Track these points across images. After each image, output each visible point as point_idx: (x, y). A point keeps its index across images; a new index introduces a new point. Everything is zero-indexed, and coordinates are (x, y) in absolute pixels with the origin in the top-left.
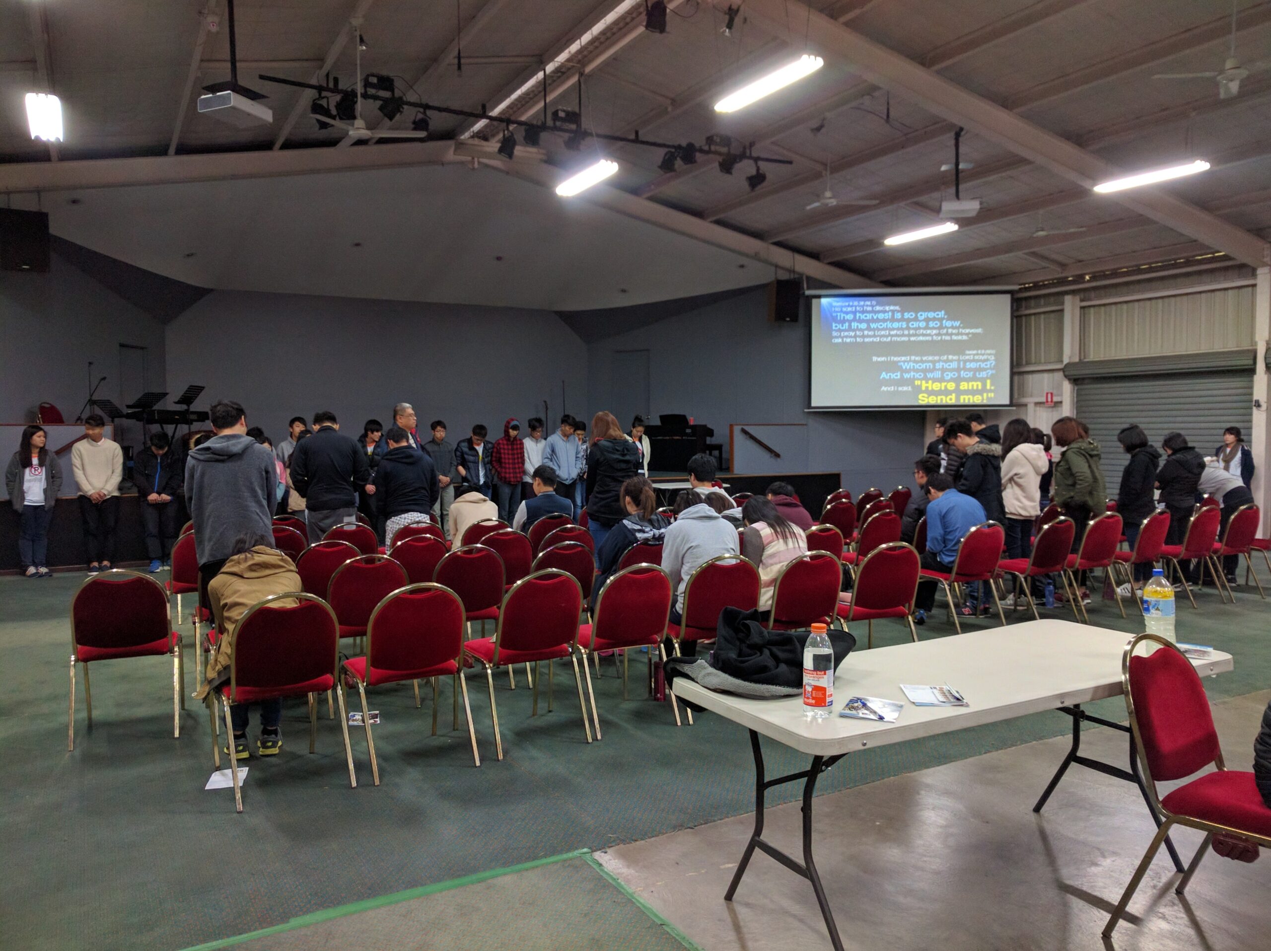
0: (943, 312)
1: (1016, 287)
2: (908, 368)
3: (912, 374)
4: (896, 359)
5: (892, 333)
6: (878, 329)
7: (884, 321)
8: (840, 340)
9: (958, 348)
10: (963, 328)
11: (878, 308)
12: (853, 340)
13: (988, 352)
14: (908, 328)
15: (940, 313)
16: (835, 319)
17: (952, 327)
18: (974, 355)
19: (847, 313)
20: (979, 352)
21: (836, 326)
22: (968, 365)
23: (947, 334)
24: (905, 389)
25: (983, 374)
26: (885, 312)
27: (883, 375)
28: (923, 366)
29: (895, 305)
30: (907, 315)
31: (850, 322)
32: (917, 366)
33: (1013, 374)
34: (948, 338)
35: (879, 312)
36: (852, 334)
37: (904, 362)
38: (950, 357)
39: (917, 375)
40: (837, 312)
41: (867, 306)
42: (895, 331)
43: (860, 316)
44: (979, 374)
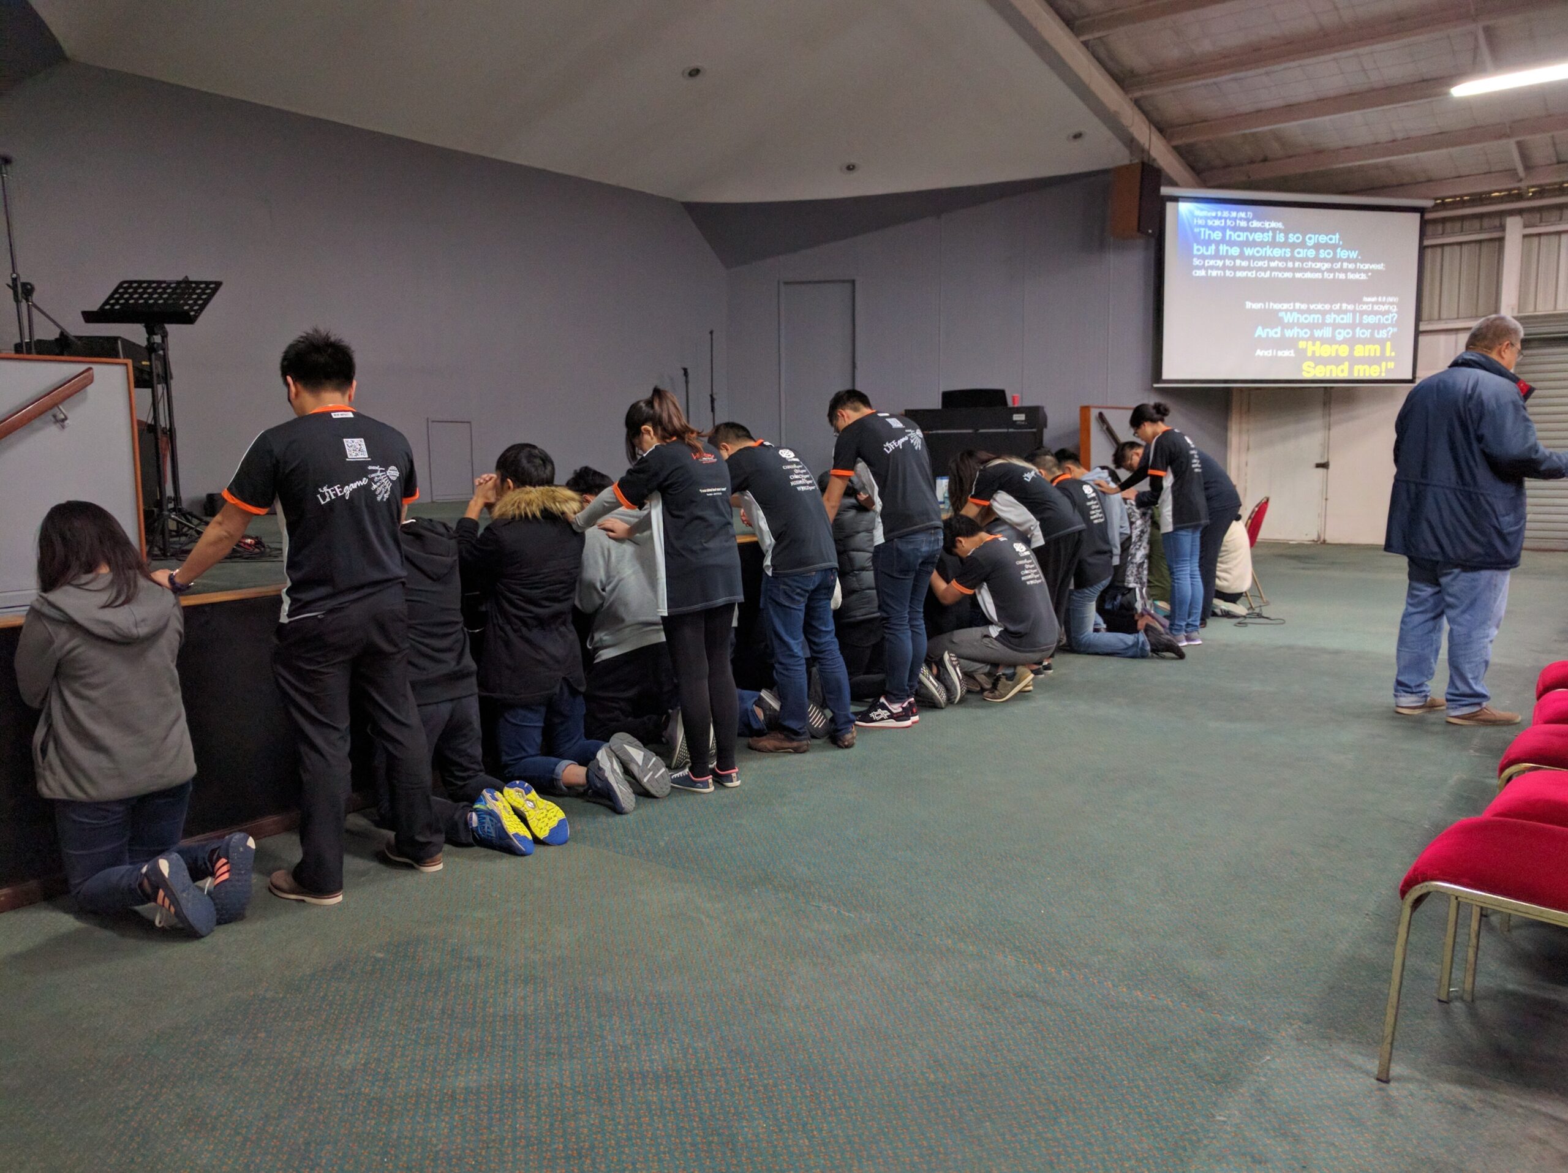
0: (1337, 236)
1: (1429, 203)
2: (1291, 321)
3: (1296, 330)
4: (1277, 306)
5: (1273, 264)
6: (1253, 258)
7: (1262, 244)
8: (1202, 273)
9: (1352, 292)
10: (1362, 262)
11: (1256, 224)
12: (1220, 273)
13: (1391, 299)
14: (1293, 259)
15: (1334, 237)
16: (1197, 239)
17: (1349, 260)
18: (1373, 303)
19: (1213, 229)
20: (1380, 299)
21: (1198, 250)
22: (1367, 319)
23: (1341, 270)
24: (1286, 353)
25: (1383, 334)
26: (1263, 230)
27: (1260, 332)
28: (1311, 318)
29: (1277, 220)
30: (1293, 238)
31: (1217, 243)
32: (1302, 319)
33: (1418, 333)
34: (1342, 276)
35: (1256, 230)
36: (1220, 263)
37: (1286, 311)
38: (1344, 306)
39: (1302, 334)
40: (1201, 226)
41: (1241, 219)
42: (1276, 262)
43: (1230, 236)
44: (1378, 333)
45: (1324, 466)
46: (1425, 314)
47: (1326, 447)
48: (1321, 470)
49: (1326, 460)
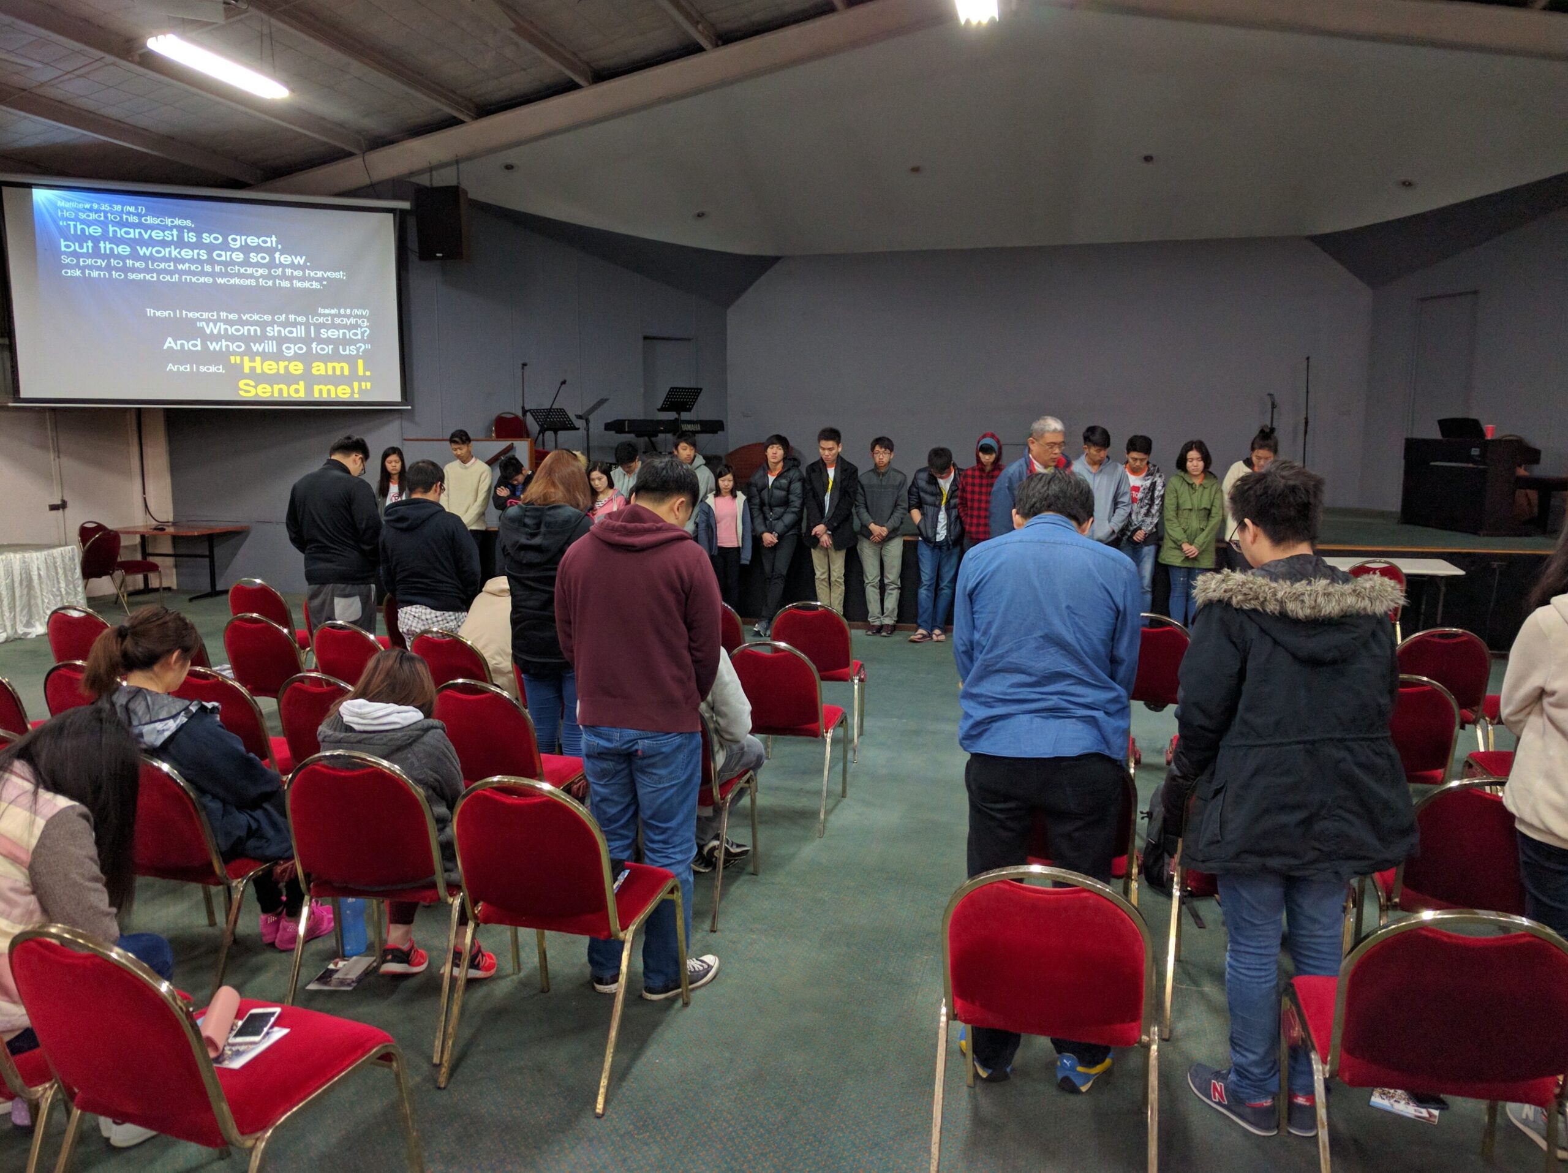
0: (274, 239)
3: (224, 343)
4: (191, 315)
5: (182, 267)
6: (152, 258)
7: (164, 244)
8: (76, 273)
9: (301, 302)
10: (312, 269)
11: (150, 220)
12: (103, 274)
13: (358, 312)
14: (211, 261)
15: (268, 239)
18: (333, 316)
19: (89, 224)
20: (342, 311)
22: (324, 333)
23: (284, 277)
24: (213, 369)
25: (351, 350)
26: (164, 228)
27: (169, 343)
28: (244, 330)
30: (207, 238)
31: (96, 241)
32: (231, 330)
36: (102, 263)
37: (207, 321)
38: (292, 317)
39: (233, 347)
40: (68, 219)
41: (129, 213)
42: (187, 265)
43: (115, 231)
44: (344, 350)
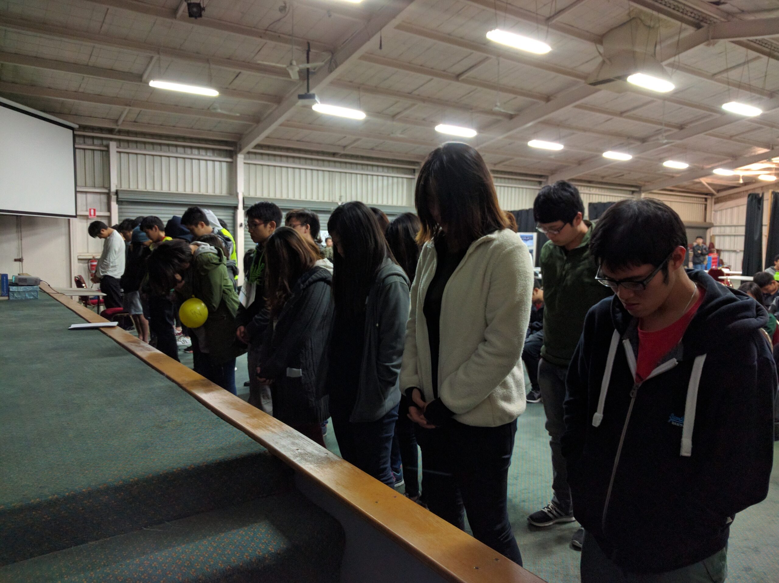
1: (76, 126)
33: (76, 192)
45: (20, 260)
46: (78, 184)
47: (20, 249)
48: (18, 263)
49: (20, 257)
